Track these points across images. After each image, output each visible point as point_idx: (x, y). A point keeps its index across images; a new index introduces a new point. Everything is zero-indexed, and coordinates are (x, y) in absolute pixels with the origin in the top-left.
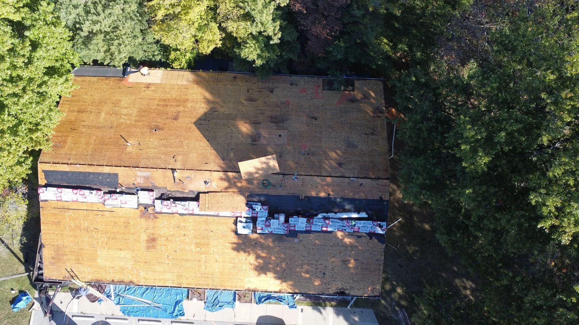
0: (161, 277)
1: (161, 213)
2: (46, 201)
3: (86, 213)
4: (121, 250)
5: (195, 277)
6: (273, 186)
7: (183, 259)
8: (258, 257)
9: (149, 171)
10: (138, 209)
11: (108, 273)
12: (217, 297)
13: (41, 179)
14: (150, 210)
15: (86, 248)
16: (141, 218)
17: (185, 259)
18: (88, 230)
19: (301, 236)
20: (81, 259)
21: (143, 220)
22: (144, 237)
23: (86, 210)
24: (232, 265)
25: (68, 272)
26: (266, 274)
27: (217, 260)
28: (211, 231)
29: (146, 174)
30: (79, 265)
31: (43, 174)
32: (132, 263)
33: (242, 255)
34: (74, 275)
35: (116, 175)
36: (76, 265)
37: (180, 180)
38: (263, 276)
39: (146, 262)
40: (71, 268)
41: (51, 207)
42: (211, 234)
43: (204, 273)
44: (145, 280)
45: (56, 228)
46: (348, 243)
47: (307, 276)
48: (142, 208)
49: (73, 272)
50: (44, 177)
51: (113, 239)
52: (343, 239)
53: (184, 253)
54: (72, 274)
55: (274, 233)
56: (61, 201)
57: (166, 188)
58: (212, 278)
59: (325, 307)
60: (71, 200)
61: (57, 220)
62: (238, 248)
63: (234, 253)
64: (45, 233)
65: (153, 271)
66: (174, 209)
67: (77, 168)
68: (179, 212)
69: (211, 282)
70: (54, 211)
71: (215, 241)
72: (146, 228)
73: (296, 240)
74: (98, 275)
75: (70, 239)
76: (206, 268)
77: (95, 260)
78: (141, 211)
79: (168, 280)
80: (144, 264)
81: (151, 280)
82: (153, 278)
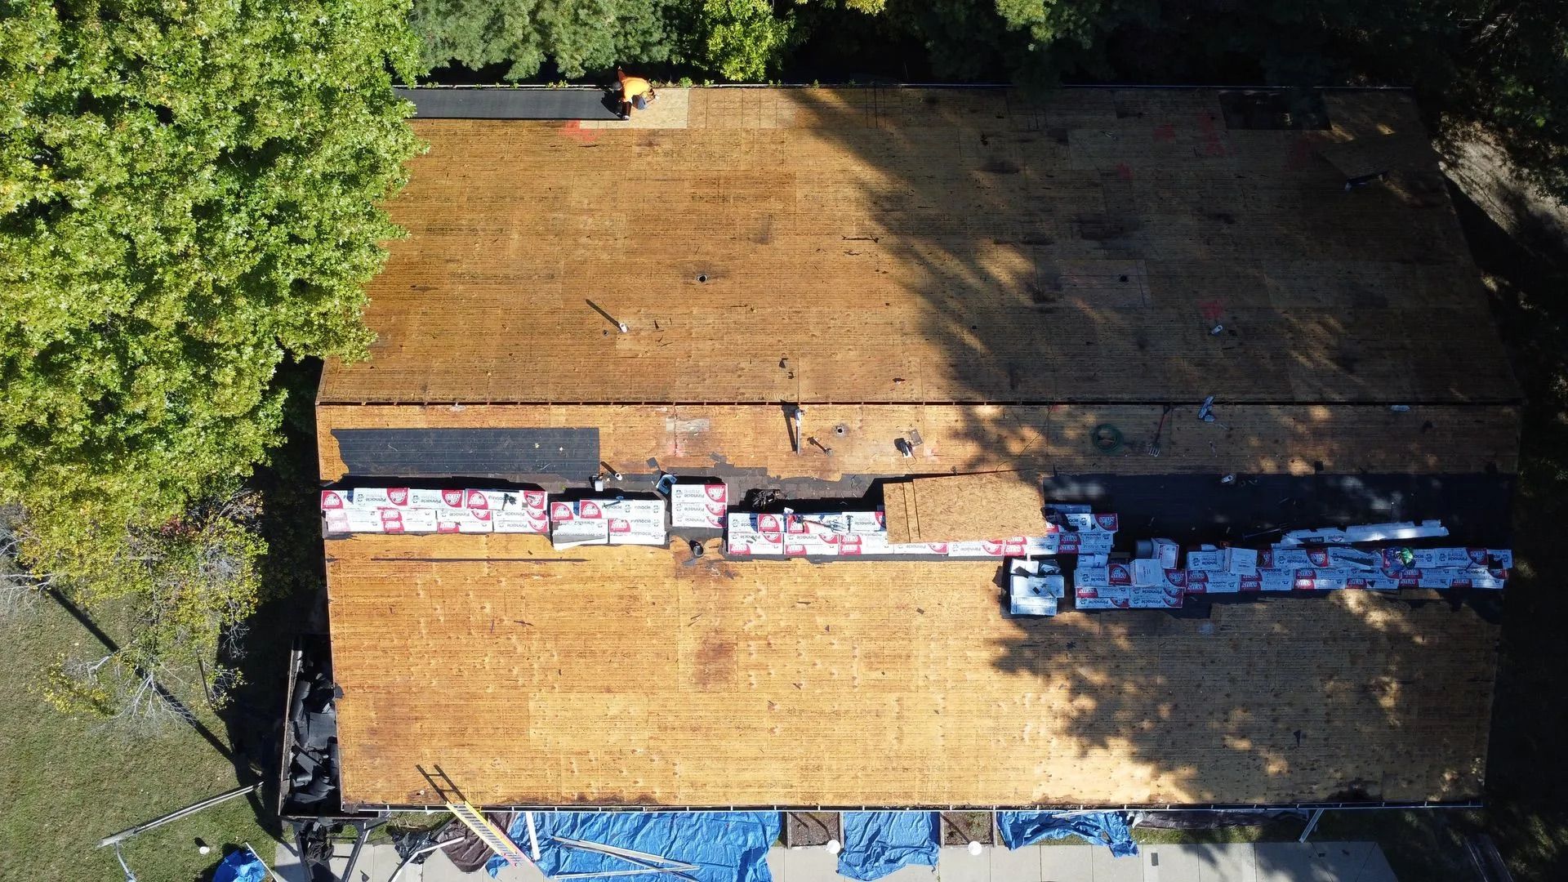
0: (748, 776)
1: (747, 557)
2: (346, 535)
3: (486, 570)
4: (609, 690)
5: (864, 768)
6: (1132, 444)
7: (822, 712)
8: (1079, 687)
9: (705, 416)
10: (666, 547)
11: (563, 774)
12: (878, 832)
13: (327, 460)
14: (710, 549)
15: (489, 691)
16: (676, 577)
17: (828, 709)
18: (497, 631)
19: (1222, 612)
20: (470, 731)
21: (684, 586)
22: (688, 643)
23: (488, 560)
24: (990, 723)
25: (427, 776)
26: (1105, 746)
27: (940, 709)
28: (919, 611)
29: (692, 426)
30: (466, 752)
31: (336, 443)
32: (647, 734)
33: (1026, 684)
34: (447, 786)
35: (593, 433)
36: (455, 750)
37: (812, 441)
38: (1097, 753)
39: (694, 730)
40: (437, 762)
41: (363, 556)
42: (920, 619)
43: (892, 754)
44: (692, 791)
45: (385, 630)
46: (1379, 625)
47: (1243, 745)
48: (681, 544)
49: (442, 774)
50: (337, 452)
51: (581, 655)
52: (1364, 615)
53: (827, 689)
54: (440, 782)
55: (1132, 605)
56: (400, 532)
57: (763, 471)
58: (921, 770)
59: (1223, 842)
60: (434, 528)
61: (384, 600)
62: (1011, 661)
63: (997, 681)
64: (344, 649)
65: (718, 759)
66: (794, 543)
67: (455, 415)
68: (811, 551)
69: (918, 782)
70: (376, 571)
71: (933, 645)
72: (695, 613)
73: (1207, 627)
74: (532, 783)
75: (433, 662)
76: (899, 739)
77: (521, 732)
78: (677, 554)
79: (771, 786)
80: (689, 735)
81: (714, 790)
82: (719, 780)
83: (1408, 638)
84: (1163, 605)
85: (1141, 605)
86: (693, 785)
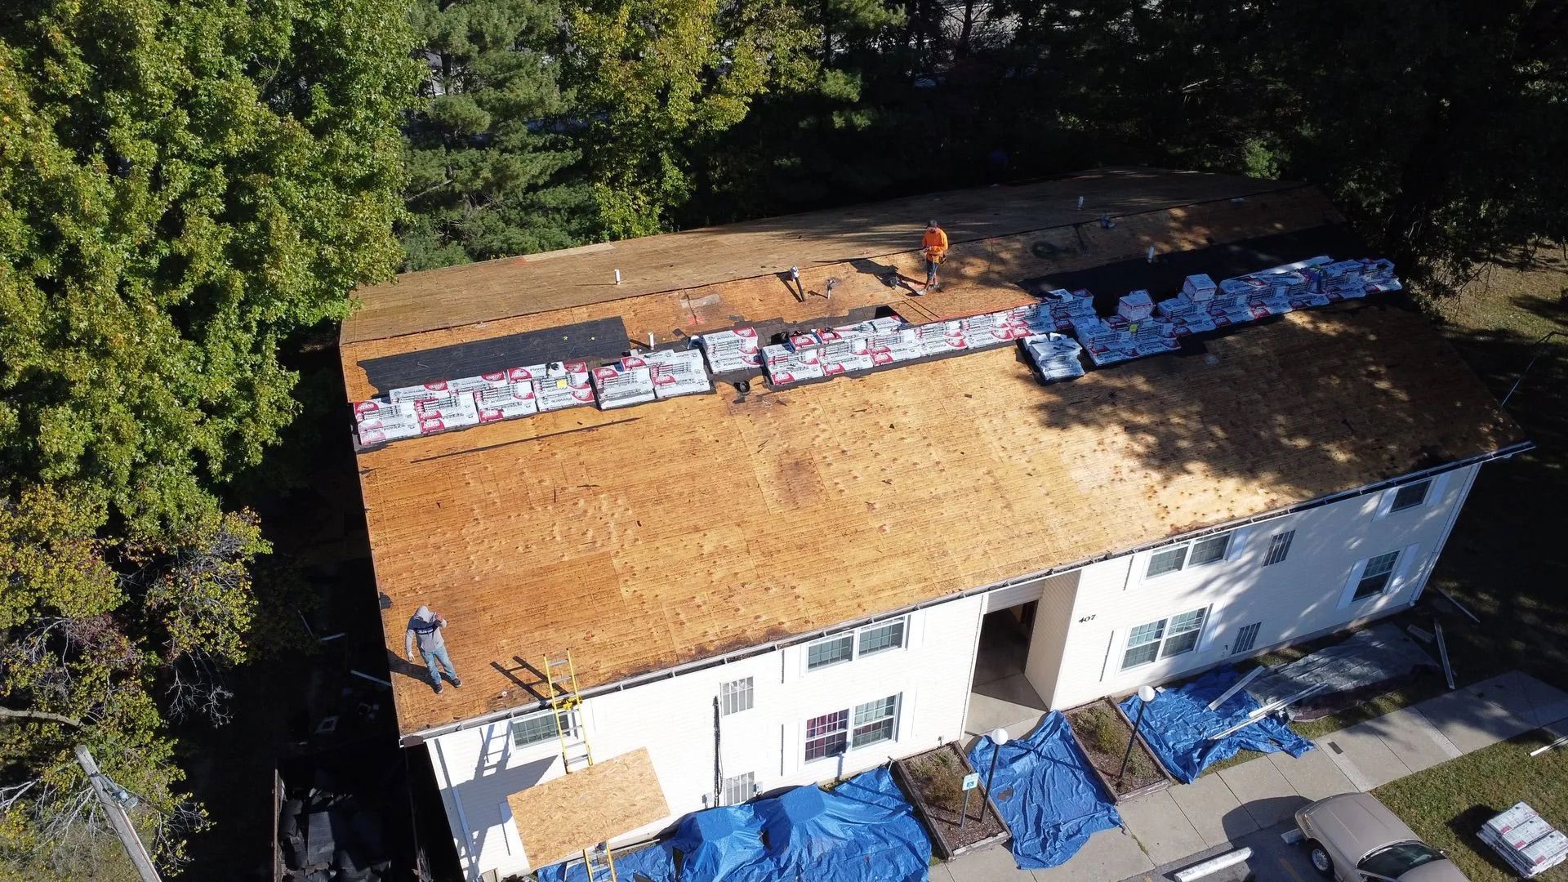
0: (875, 580)
1: (793, 384)
2: (381, 445)
3: (537, 448)
4: (697, 529)
6: (1067, 250)
7: (922, 501)
8: (1133, 429)
9: (713, 292)
10: (712, 392)
11: (672, 627)
12: (1040, 811)
13: (354, 387)
14: (756, 385)
15: (566, 559)
16: (731, 414)
17: (926, 496)
18: (560, 498)
19: (1214, 345)
20: (551, 608)
21: (741, 421)
22: (763, 469)
23: (538, 438)
25: (507, 673)
27: (1030, 471)
28: (967, 396)
29: (704, 302)
30: (551, 633)
31: (362, 371)
32: (752, 563)
33: (1083, 435)
34: (535, 678)
35: (618, 321)
36: (537, 634)
37: (812, 293)
39: (800, 547)
40: (516, 652)
41: (401, 461)
42: (972, 403)
43: (1008, 525)
44: (821, 611)
45: (434, 525)
46: (1333, 334)
48: (726, 388)
49: (525, 665)
50: (365, 378)
51: (658, 502)
53: (916, 478)
54: (524, 675)
56: (441, 431)
57: (780, 320)
58: (1044, 529)
60: (475, 420)
61: (430, 497)
64: (387, 555)
65: (837, 570)
66: (833, 360)
67: (481, 331)
68: (848, 367)
69: (1047, 545)
70: (416, 470)
72: (760, 441)
73: (1211, 359)
74: (637, 648)
75: (496, 544)
76: (1008, 507)
77: (611, 594)
78: (724, 397)
79: (904, 584)
80: (797, 554)
81: (845, 604)
82: (847, 592)
83: (1361, 338)
84: (1162, 349)
85: (1146, 352)
86: (820, 605)
